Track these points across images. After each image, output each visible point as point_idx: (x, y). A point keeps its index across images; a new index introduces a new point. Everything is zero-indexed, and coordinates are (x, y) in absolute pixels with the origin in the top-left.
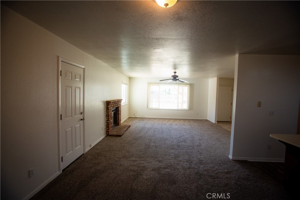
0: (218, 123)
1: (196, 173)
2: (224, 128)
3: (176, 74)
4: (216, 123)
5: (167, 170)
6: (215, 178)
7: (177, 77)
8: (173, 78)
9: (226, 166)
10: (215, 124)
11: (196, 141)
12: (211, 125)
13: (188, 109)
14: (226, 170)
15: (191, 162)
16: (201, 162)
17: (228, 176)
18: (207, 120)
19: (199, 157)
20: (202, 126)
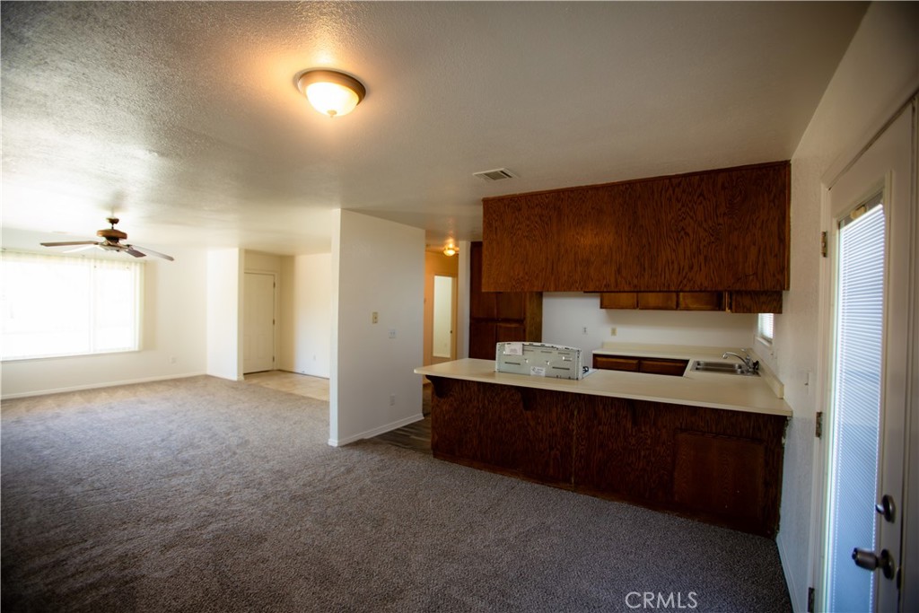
0: (245, 379)
1: (291, 500)
2: (269, 386)
3: (116, 227)
4: (242, 378)
5: (210, 528)
6: (335, 490)
7: (124, 236)
8: (104, 239)
9: (336, 461)
10: (239, 382)
11: (224, 435)
12: (233, 388)
13: (137, 349)
14: (343, 469)
15: (260, 484)
16: (281, 475)
17: (353, 475)
18: (208, 377)
19: (267, 466)
20: (209, 395)
